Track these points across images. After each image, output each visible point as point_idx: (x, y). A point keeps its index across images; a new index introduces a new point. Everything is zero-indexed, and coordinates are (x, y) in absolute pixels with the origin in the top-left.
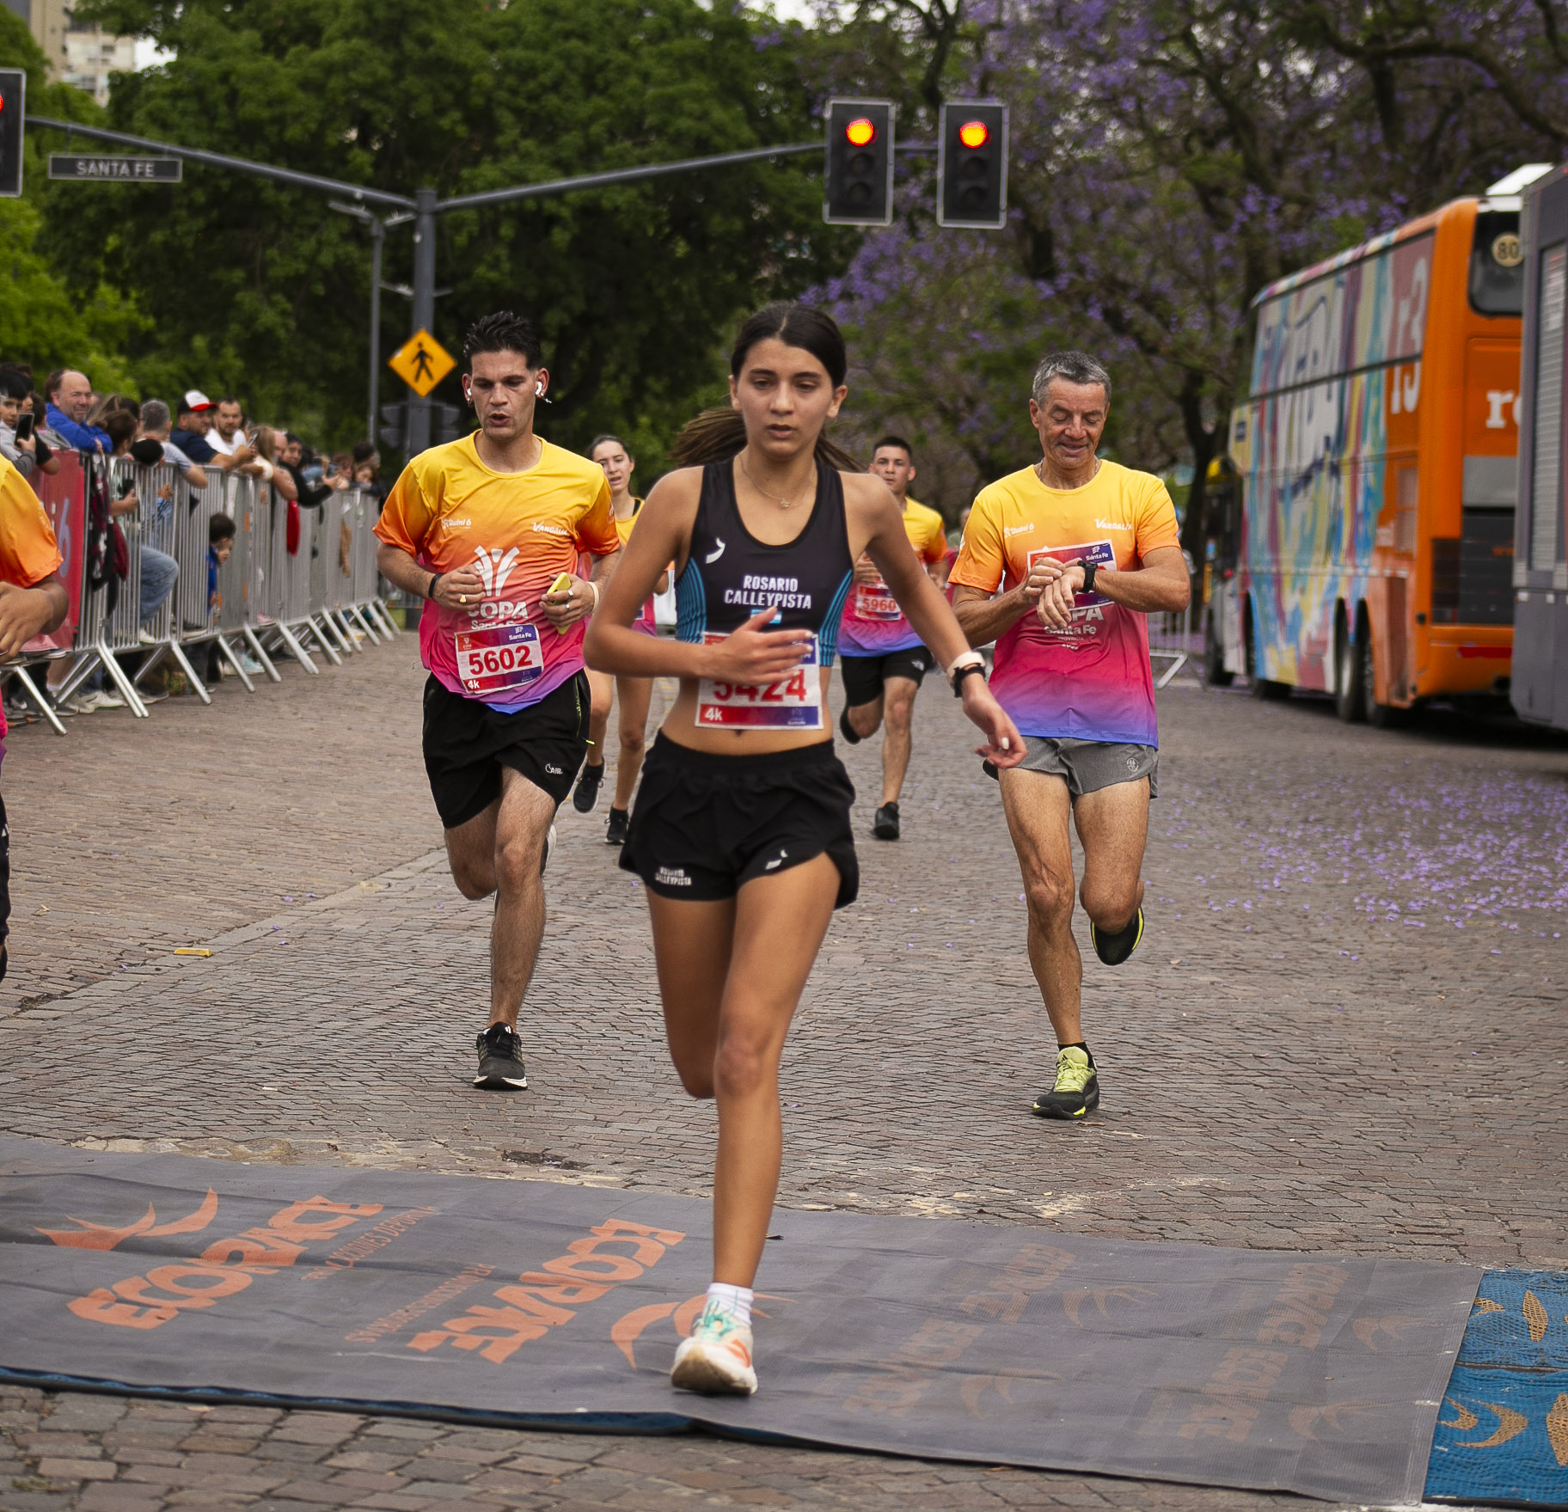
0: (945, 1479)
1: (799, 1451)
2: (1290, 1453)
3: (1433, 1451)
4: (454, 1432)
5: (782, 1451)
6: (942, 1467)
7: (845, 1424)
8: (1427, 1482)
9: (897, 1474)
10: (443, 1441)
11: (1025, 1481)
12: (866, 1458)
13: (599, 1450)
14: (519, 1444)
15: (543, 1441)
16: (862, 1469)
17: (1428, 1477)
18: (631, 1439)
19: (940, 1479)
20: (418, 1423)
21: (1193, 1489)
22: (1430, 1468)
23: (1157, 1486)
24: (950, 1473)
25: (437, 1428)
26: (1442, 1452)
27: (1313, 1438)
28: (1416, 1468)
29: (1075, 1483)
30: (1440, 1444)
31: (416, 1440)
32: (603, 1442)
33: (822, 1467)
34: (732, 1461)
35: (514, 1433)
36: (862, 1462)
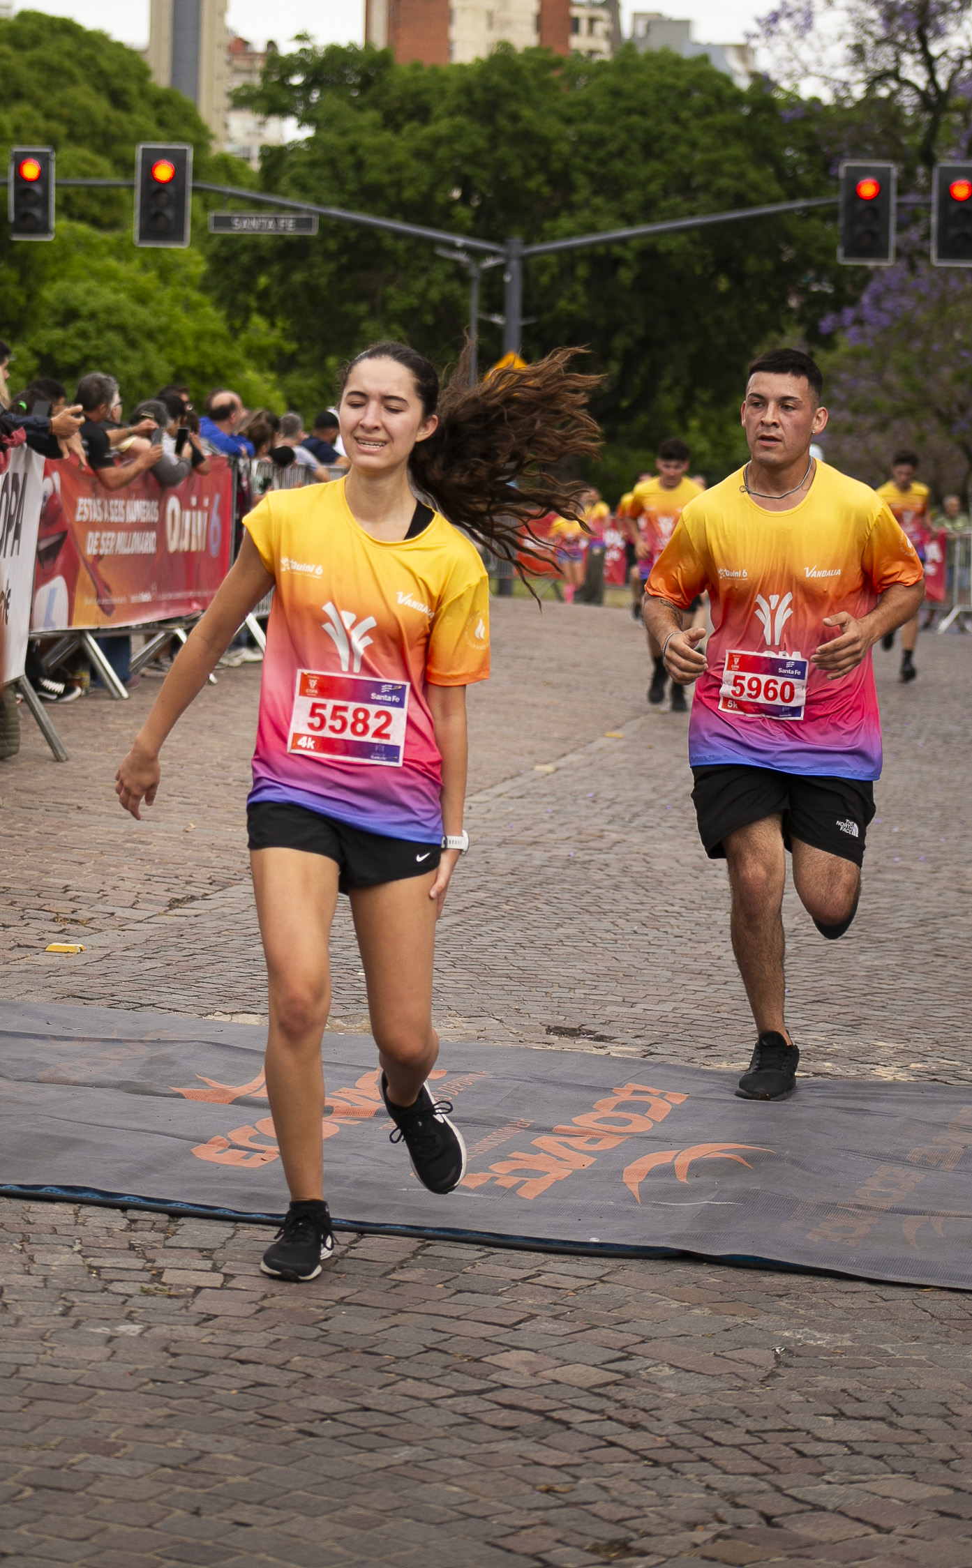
0: (883, 1296)
1: (768, 1273)
4: (493, 1254)
5: (755, 1273)
6: (886, 1287)
9: (846, 1293)
10: (483, 1260)
11: (949, 1300)
13: (607, 1270)
14: (544, 1264)
15: (564, 1262)
16: (820, 1287)
18: (634, 1261)
19: (880, 1296)
20: (465, 1246)
24: (888, 1291)
25: (479, 1250)
31: (461, 1260)
32: (612, 1263)
33: (787, 1286)
34: (714, 1280)
35: (541, 1255)
36: (821, 1281)
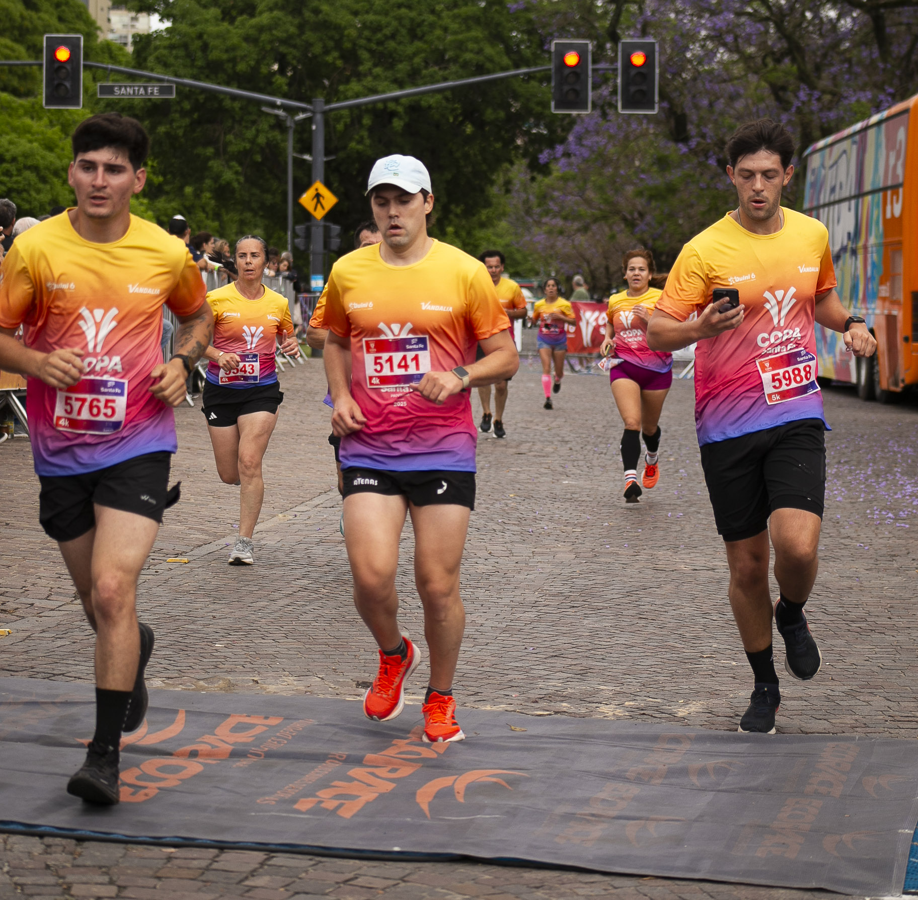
0: (616, 885)
1: (528, 870)
2: (822, 865)
3: (909, 861)
4: (321, 862)
5: (517, 870)
6: (613, 878)
8: (905, 881)
9: (586, 883)
10: (313, 868)
11: (663, 886)
12: (568, 872)
13: (407, 872)
14: (360, 868)
15: (374, 867)
16: (565, 880)
17: (906, 878)
18: (427, 865)
19: (612, 886)
20: (300, 856)
21: (764, 888)
22: (907, 873)
23: (743, 887)
24: (618, 882)
25: (311, 860)
26: (915, 862)
28: (899, 873)
29: (694, 887)
30: (913, 857)
31: (297, 868)
32: (410, 866)
33: (541, 880)
34: (487, 877)
35: (357, 862)
36: (565, 876)
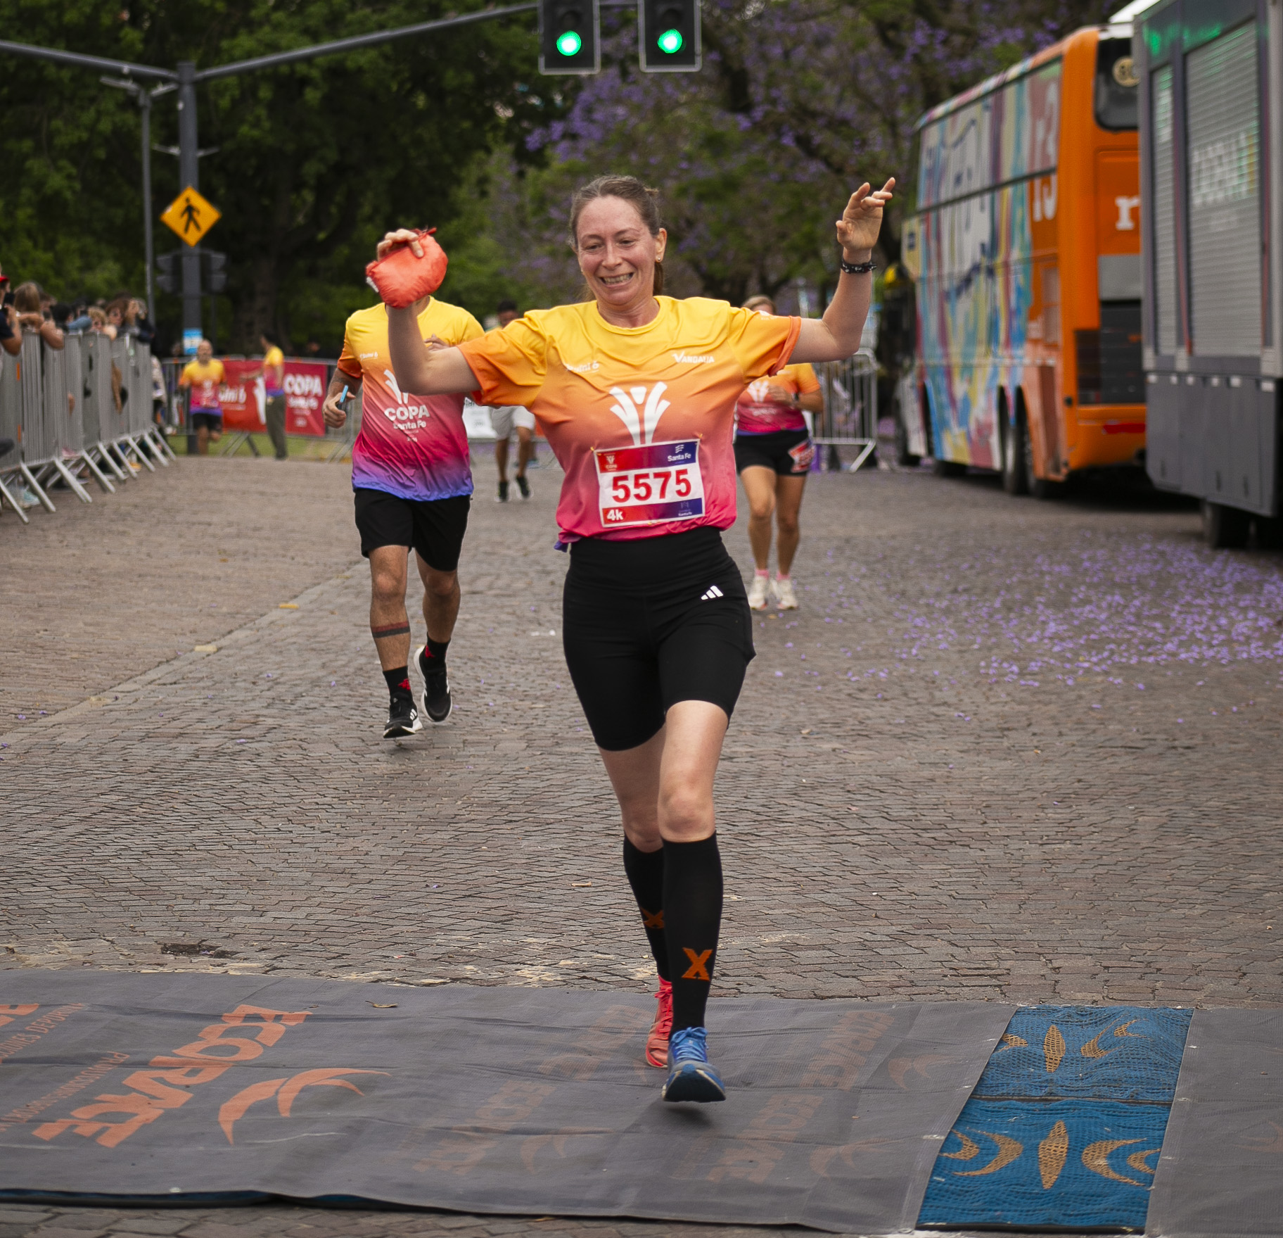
0: (493, 1232)
1: (366, 1213)
2: (802, 1191)
3: (931, 1181)
4: (60, 1214)
5: (353, 1214)
6: (492, 1220)
7: (410, 1186)
8: (922, 1210)
9: (450, 1229)
10: (48, 1223)
11: (564, 1229)
12: (425, 1216)
13: (187, 1223)
14: (116, 1222)
15: (140, 1218)
16: (419, 1227)
17: (923, 1206)
18: (218, 1211)
19: (488, 1232)
20: (30, 1207)
21: (713, 1228)
22: (926, 1198)
23: (681, 1227)
24: (497, 1226)
25: (45, 1211)
26: (939, 1182)
27: (826, 1175)
28: (913, 1200)
29: (609, 1229)
30: (938, 1175)
31: (22, 1224)
32: (192, 1215)
33: (383, 1227)
34: (305, 1226)
35: (115, 1211)
36: (421, 1221)
